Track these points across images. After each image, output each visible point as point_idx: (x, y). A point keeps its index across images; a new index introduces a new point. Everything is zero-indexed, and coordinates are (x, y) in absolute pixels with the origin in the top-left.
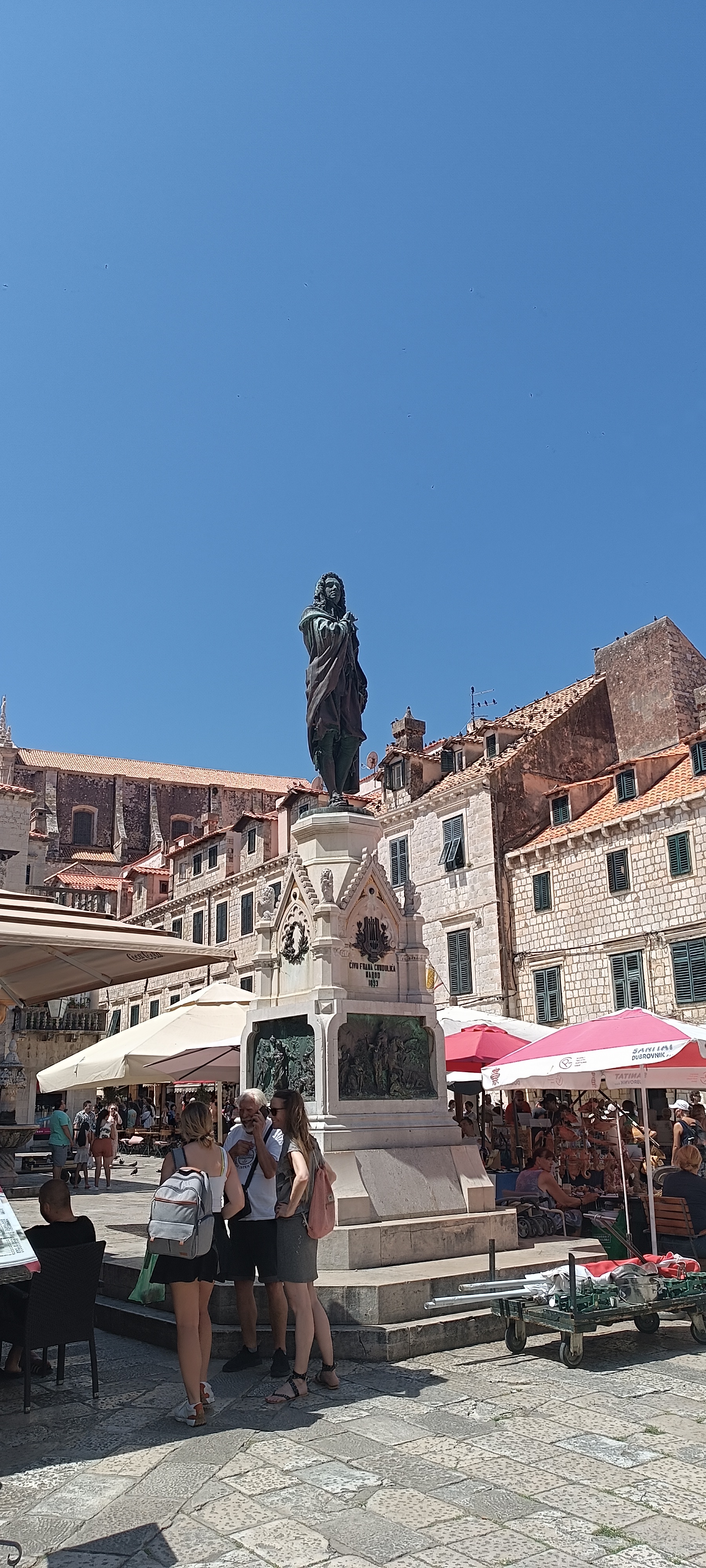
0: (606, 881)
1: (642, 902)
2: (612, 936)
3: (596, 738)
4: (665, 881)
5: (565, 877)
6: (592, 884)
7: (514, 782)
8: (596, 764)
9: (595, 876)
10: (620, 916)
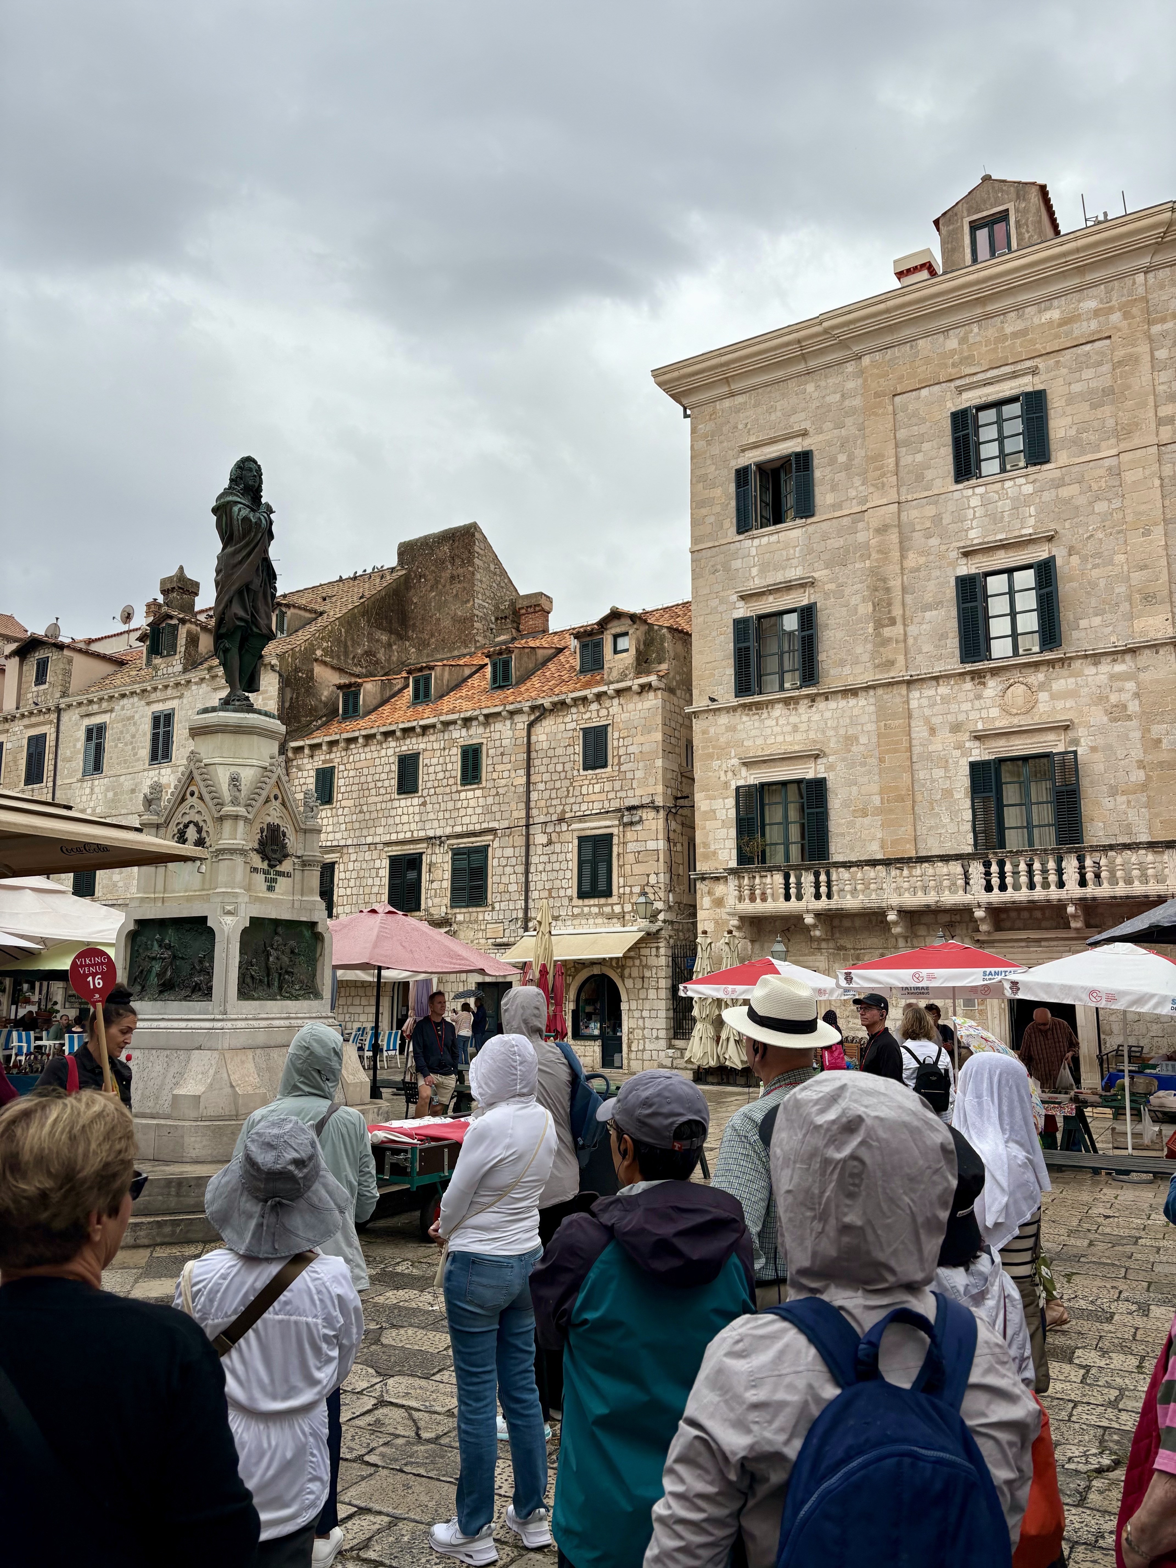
0: (394, 782)
1: (429, 807)
2: (394, 837)
3: (391, 632)
4: (454, 789)
5: (352, 773)
6: (379, 784)
7: (304, 667)
8: (388, 660)
9: (384, 776)
10: (405, 819)
